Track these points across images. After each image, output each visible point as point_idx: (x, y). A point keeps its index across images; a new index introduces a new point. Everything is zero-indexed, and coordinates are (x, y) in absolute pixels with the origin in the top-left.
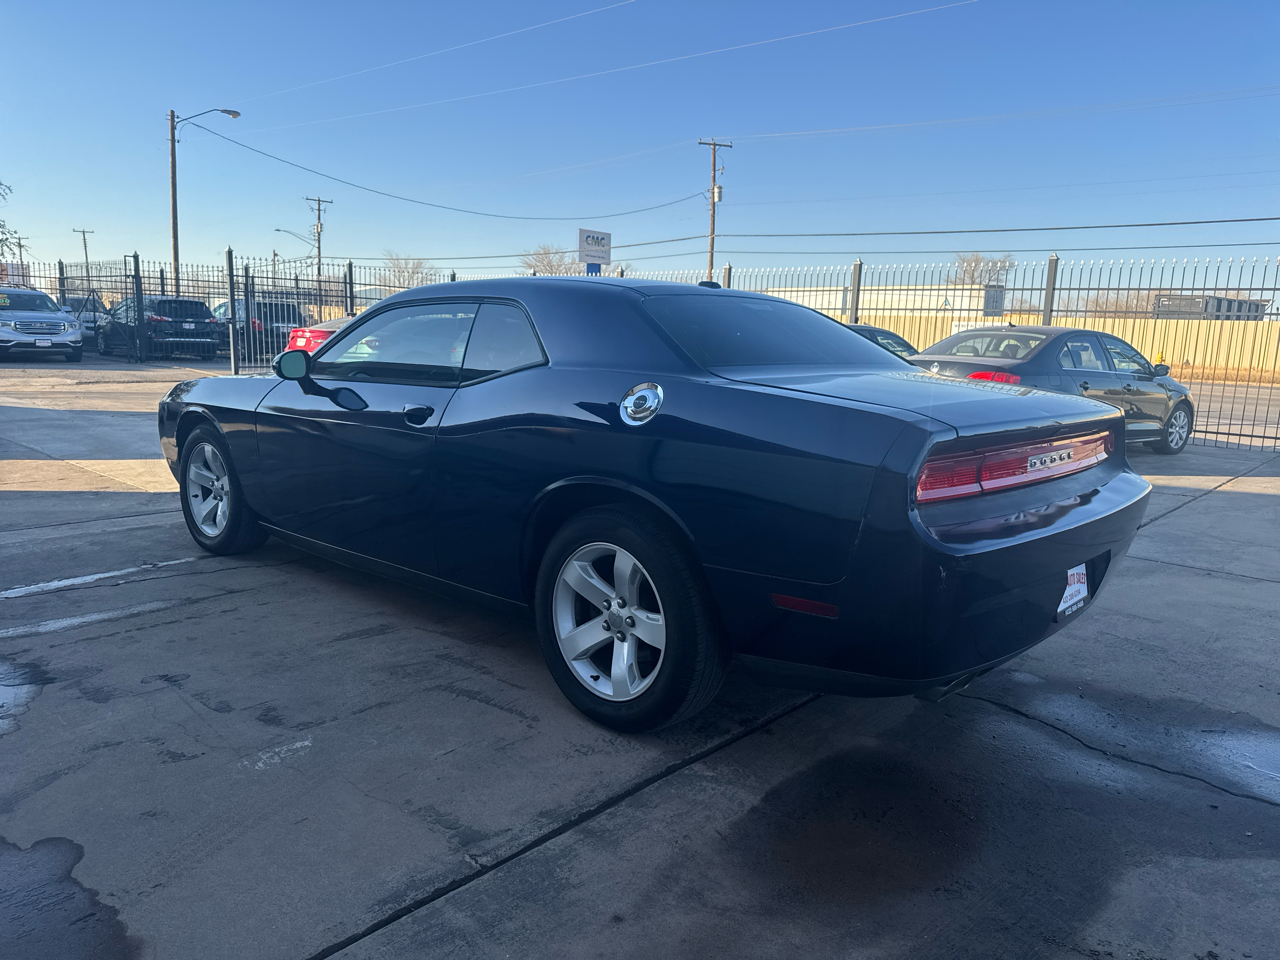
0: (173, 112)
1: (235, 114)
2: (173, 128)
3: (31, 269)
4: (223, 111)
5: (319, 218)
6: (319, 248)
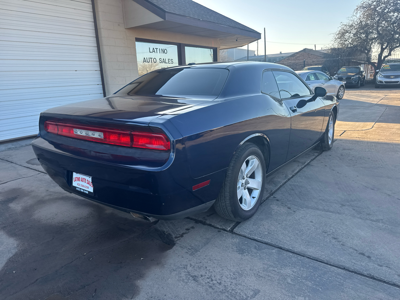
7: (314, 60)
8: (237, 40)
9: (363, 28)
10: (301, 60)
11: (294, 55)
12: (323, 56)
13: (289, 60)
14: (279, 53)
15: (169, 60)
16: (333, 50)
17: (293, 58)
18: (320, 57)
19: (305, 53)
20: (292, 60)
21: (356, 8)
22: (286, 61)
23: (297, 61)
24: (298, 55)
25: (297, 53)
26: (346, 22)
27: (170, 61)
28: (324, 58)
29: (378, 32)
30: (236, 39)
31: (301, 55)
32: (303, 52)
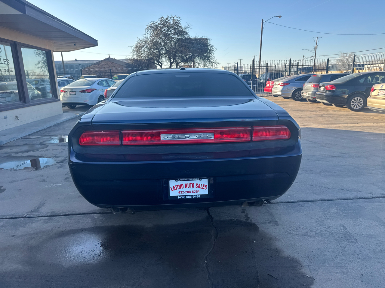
0: (263, 20)
1: (280, 16)
2: (263, 24)
3: (244, 67)
4: (277, 17)
5: (317, 44)
6: (315, 53)
7: (118, 68)
8: (75, 45)
9: (155, 45)
10: (106, 68)
11: (99, 63)
12: (125, 66)
13: (94, 68)
14: (75, 60)
15: (5, 60)
16: (134, 60)
17: (98, 66)
18: (123, 66)
19: (109, 62)
20: (97, 68)
21: (147, 27)
22: (92, 68)
23: (102, 69)
24: (103, 63)
25: (102, 61)
26: (141, 37)
27: (5, 62)
28: (127, 67)
29: (166, 49)
30: (74, 43)
31: (105, 64)
32: (107, 61)
